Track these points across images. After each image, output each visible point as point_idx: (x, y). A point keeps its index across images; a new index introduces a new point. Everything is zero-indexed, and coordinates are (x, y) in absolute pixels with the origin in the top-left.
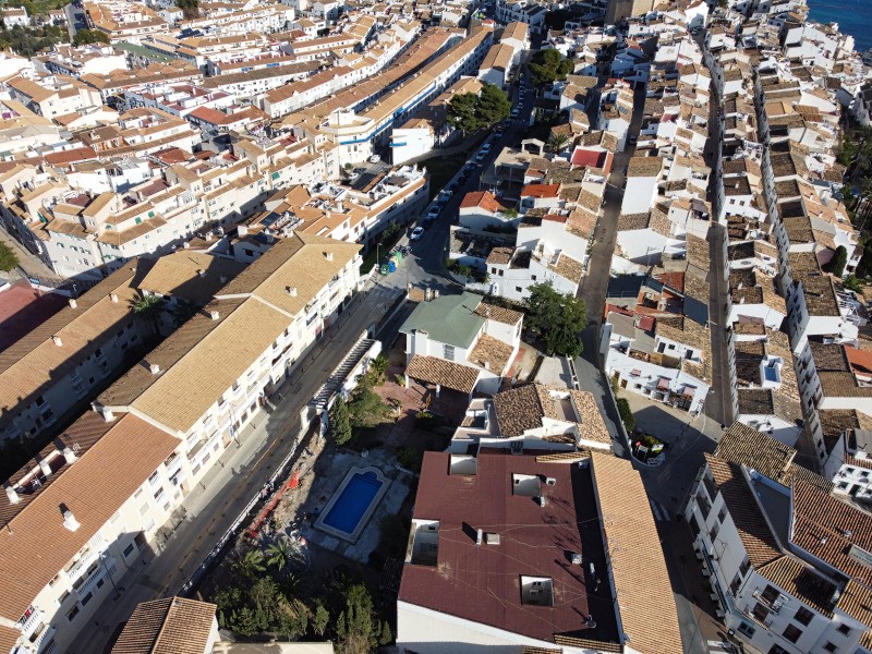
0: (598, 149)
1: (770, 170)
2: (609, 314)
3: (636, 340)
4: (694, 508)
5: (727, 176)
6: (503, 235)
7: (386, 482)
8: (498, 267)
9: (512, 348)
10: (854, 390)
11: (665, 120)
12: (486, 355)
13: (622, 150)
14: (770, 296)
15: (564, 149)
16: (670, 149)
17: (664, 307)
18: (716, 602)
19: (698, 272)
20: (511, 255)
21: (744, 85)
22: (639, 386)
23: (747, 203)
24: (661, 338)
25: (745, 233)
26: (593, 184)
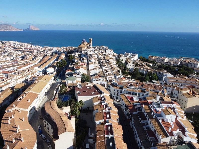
0: (84, 63)
1: (108, 64)
5: (102, 65)
7: (69, 97)
8: (75, 75)
9: (81, 82)
12: (78, 82)
13: (87, 63)
14: (112, 75)
21: (102, 56)
23: (106, 67)
24: (99, 78)
25: (107, 70)
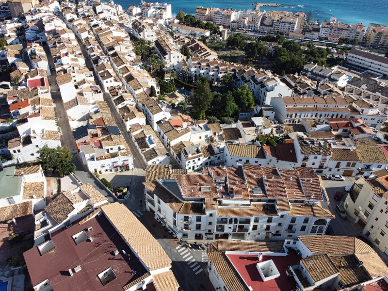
0: (38, 77)
1: (115, 65)
2: (80, 147)
3: (97, 152)
4: (149, 205)
5: (100, 72)
6: (10, 133)
9: (43, 183)
10: (178, 135)
11: (63, 56)
12: (31, 192)
13: (50, 74)
14: (137, 113)
15: (22, 82)
16: (71, 68)
17: (101, 135)
18: (172, 233)
19: (107, 115)
20: (20, 141)
21: (89, 33)
22: (107, 170)
23: (113, 81)
24: (105, 147)
25: (117, 93)
26: (44, 94)
